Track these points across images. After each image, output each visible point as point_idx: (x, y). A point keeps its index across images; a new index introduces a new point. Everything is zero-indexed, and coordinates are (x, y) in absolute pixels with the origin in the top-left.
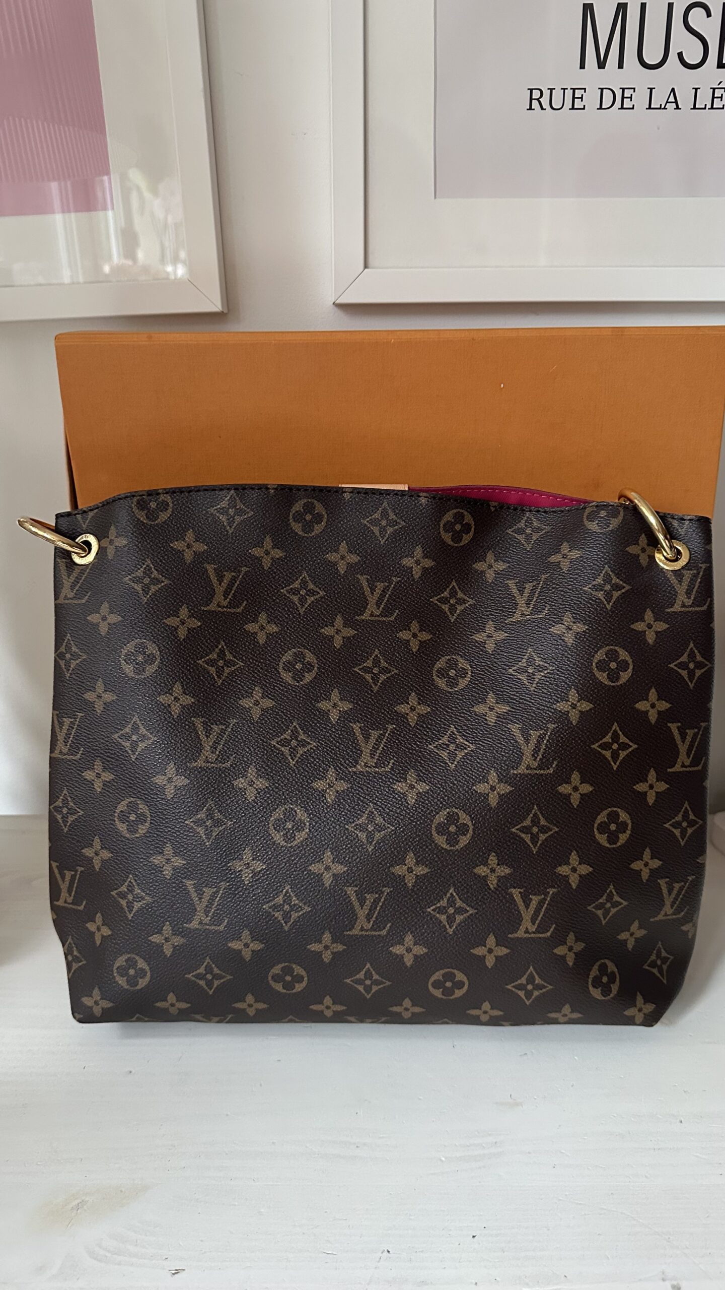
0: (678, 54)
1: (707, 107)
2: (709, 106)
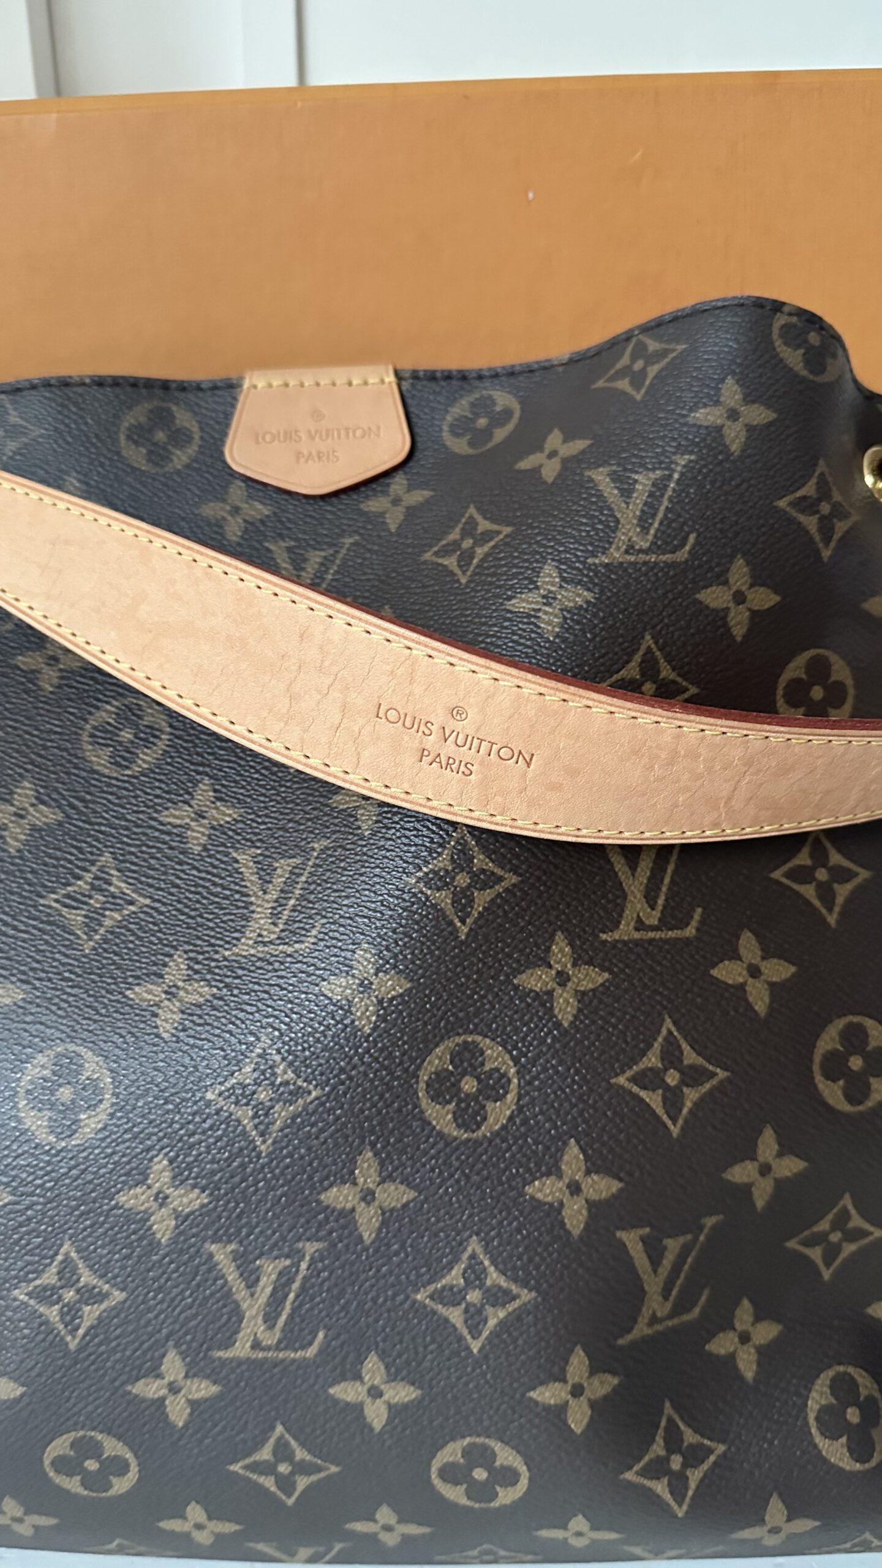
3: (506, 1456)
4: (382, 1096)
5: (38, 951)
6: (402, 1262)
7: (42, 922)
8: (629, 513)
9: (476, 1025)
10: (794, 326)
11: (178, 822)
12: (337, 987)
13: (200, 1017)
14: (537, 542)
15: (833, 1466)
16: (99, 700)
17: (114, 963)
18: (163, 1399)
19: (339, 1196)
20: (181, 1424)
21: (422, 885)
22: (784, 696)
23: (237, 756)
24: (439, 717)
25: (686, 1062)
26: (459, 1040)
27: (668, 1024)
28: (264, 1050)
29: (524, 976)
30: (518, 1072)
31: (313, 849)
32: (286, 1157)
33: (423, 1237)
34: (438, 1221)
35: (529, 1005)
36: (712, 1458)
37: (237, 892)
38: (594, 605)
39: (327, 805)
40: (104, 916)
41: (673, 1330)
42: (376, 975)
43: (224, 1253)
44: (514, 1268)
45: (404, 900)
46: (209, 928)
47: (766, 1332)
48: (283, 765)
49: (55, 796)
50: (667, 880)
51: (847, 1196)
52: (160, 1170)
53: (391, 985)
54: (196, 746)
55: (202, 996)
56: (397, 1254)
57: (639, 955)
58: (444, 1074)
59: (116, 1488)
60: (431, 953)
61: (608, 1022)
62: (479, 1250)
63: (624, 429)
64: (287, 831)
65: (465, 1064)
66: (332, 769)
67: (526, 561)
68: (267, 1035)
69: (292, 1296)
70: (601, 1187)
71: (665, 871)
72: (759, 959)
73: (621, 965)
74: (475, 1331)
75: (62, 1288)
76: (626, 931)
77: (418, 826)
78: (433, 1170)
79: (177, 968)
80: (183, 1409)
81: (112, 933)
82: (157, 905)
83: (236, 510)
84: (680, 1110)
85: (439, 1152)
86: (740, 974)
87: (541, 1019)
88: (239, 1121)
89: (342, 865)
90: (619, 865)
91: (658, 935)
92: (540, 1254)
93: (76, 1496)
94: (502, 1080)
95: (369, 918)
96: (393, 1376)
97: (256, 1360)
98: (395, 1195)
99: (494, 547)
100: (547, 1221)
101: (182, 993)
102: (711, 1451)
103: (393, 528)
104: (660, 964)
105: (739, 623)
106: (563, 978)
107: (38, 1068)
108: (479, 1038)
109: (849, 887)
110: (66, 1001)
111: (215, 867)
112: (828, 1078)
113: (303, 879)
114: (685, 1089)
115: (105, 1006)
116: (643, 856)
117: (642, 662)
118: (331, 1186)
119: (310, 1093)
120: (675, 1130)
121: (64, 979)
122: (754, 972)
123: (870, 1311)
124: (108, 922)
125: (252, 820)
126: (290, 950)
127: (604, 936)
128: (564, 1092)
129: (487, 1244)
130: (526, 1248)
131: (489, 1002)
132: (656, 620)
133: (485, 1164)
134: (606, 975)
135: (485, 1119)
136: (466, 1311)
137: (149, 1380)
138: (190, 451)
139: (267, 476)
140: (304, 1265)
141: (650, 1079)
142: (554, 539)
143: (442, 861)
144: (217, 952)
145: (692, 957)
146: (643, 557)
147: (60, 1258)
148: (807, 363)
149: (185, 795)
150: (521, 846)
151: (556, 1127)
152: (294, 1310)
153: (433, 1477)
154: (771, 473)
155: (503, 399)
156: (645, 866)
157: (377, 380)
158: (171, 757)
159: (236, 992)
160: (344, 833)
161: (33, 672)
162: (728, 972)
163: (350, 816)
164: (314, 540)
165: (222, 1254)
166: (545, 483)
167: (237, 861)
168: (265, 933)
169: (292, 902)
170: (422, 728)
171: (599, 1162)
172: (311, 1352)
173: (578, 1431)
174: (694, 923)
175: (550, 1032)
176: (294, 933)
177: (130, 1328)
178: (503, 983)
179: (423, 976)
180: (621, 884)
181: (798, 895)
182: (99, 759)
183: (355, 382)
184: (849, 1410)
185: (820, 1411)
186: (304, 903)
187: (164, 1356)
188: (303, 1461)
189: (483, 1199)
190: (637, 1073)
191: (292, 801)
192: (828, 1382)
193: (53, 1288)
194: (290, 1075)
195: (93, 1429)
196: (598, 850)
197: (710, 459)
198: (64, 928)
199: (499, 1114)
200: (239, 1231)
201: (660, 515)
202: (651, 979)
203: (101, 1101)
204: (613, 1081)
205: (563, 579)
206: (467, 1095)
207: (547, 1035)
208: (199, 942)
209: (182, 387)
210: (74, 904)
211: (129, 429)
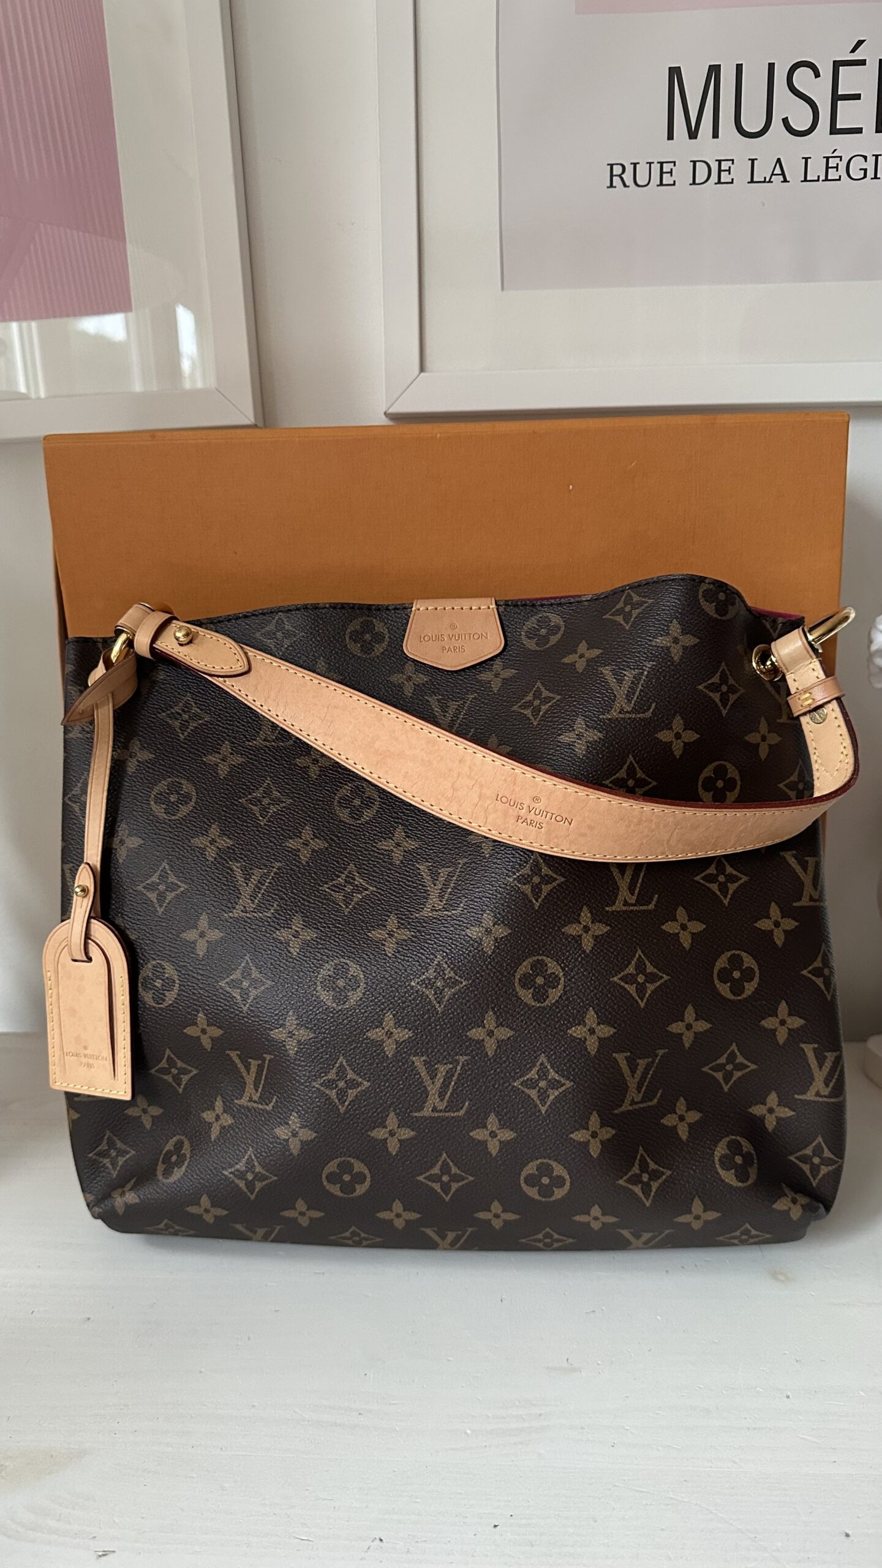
0: (783, 120)
1: (821, 179)
2: (822, 177)
3: (559, 1170)
4: (497, 985)
5: (321, 913)
6: (507, 1066)
7: (322, 899)
8: (621, 692)
9: (543, 952)
10: (711, 590)
11: (387, 848)
12: (474, 932)
13: (406, 946)
14: (574, 705)
15: (727, 1184)
16: (341, 783)
17: (360, 919)
18: (386, 1139)
19: (476, 1033)
20: (394, 1153)
21: (516, 882)
22: (702, 786)
23: (415, 814)
24: (527, 802)
25: (648, 971)
26: (535, 958)
27: (639, 952)
28: (439, 962)
29: (567, 928)
30: (564, 975)
31: (459, 863)
32: (450, 1014)
33: (517, 1054)
34: (525, 1046)
35: (570, 942)
36: (664, 1177)
37: (420, 885)
38: (603, 740)
39: (466, 841)
40: (353, 896)
41: (643, 1109)
42: (494, 926)
43: (420, 1062)
44: (562, 1070)
45: (507, 889)
46: (407, 903)
47: (694, 1116)
48: (441, 819)
49: (322, 834)
50: (640, 881)
51: (734, 1044)
52: (389, 1019)
53: (501, 931)
54: (393, 808)
55: (406, 936)
56: (505, 1062)
57: (625, 919)
58: (528, 975)
59: (358, 1191)
60: (521, 916)
61: (609, 951)
62: (545, 1061)
63: (620, 646)
64: (444, 854)
65: (538, 971)
66: (473, 824)
67: (568, 715)
68: (440, 955)
69: (453, 1083)
70: (606, 1031)
71: (639, 876)
72: (686, 921)
73: (616, 923)
74: (543, 1101)
75: (338, 1080)
76: (619, 906)
77: (514, 852)
78: (522, 1021)
79: (392, 922)
80: (396, 1145)
81: (358, 905)
82: (379, 891)
83: (409, 678)
84: (645, 994)
85: (526, 1013)
86: (677, 929)
87: (575, 949)
88: (427, 997)
89: (475, 871)
90: (616, 873)
91: (635, 908)
92: (575, 1063)
93: (336, 1197)
94: (557, 978)
95: (490, 898)
96: (502, 1126)
97: (434, 1117)
98: (504, 1033)
99: (551, 706)
100: (579, 1047)
101: (396, 935)
102: (663, 1174)
103: (495, 690)
104: (635, 922)
105: (678, 749)
106: (586, 929)
107: (327, 969)
108: (545, 958)
109: (736, 885)
110: (338, 938)
111: (407, 872)
112: (721, 981)
113: (455, 878)
114: (647, 984)
115: (358, 941)
116: (628, 868)
117: (628, 769)
118: (472, 1028)
119: (462, 983)
120: (642, 1005)
121: (336, 927)
122: (684, 927)
123: (750, 1110)
124: (355, 899)
125: (426, 848)
126: (450, 914)
127: (607, 909)
128: (587, 984)
129: (549, 1058)
130: (568, 1060)
131: (550, 941)
132: (635, 748)
133: (548, 1018)
134: (608, 928)
135: (548, 997)
136: (539, 1091)
137: (380, 1129)
138: (383, 645)
139: (426, 660)
140: (459, 1068)
141: (630, 979)
142: (582, 704)
143: (526, 870)
144: (412, 915)
145: (652, 919)
146: (628, 715)
147: (337, 1065)
148: (717, 611)
149: (388, 834)
150: (566, 863)
151: (583, 1002)
152: (454, 1090)
153: (522, 1182)
154: (695, 671)
155: (555, 619)
156: (629, 874)
157: (486, 607)
158: (382, 814)
159: (423, 934)
160: (475, 855)
161: (305, 767)
162: (670, 927)
163: (479, 846)
164: (452, 695)
165: (418, 1061)
166: (578, 672)
167: (419, 869)
168: (436, 905)
169: (449, 890)
170: (519, 806)
171: (604, 1019)
172: (462, 1113)
173: (595, 1156)
174: (654, 903)
175: (580, 955)
176: (451, 906)
177: (371, 1101)
178: (557, 931)
179: (517, 927)
180: (616, 882)
181: (709, 888)
182: (344, 815)
183: (473, 608)
184: (736, 1157)
185: (721, 1157)
186: (456, 891)
187: (387, 1116)
188: (455, 1174)
189: (547, 1036)
190: (623, 976)
191: (447, 838)
192: (726, 1143)
193: (334, 1080)
194: (452, 974)
195: (349, 1157)
196: (605, 866)
197: (663, 664)
198: (334, 902)
199: (554, 995)
200: (427, 1050)
201: (637, 693)
202: (631, 930)
203: (359, 987)
204: (611, 979)
205: (587, 726)
206: (539, 985)
207: (578, 957)
208: (402, 910)
209: (379, 608)
210: (337, 890)
211: (350, 633)
